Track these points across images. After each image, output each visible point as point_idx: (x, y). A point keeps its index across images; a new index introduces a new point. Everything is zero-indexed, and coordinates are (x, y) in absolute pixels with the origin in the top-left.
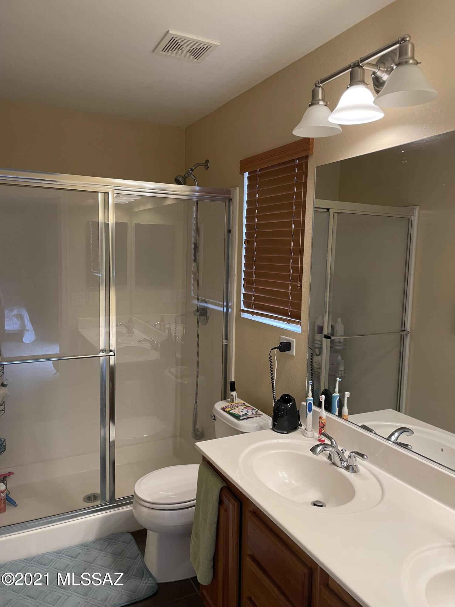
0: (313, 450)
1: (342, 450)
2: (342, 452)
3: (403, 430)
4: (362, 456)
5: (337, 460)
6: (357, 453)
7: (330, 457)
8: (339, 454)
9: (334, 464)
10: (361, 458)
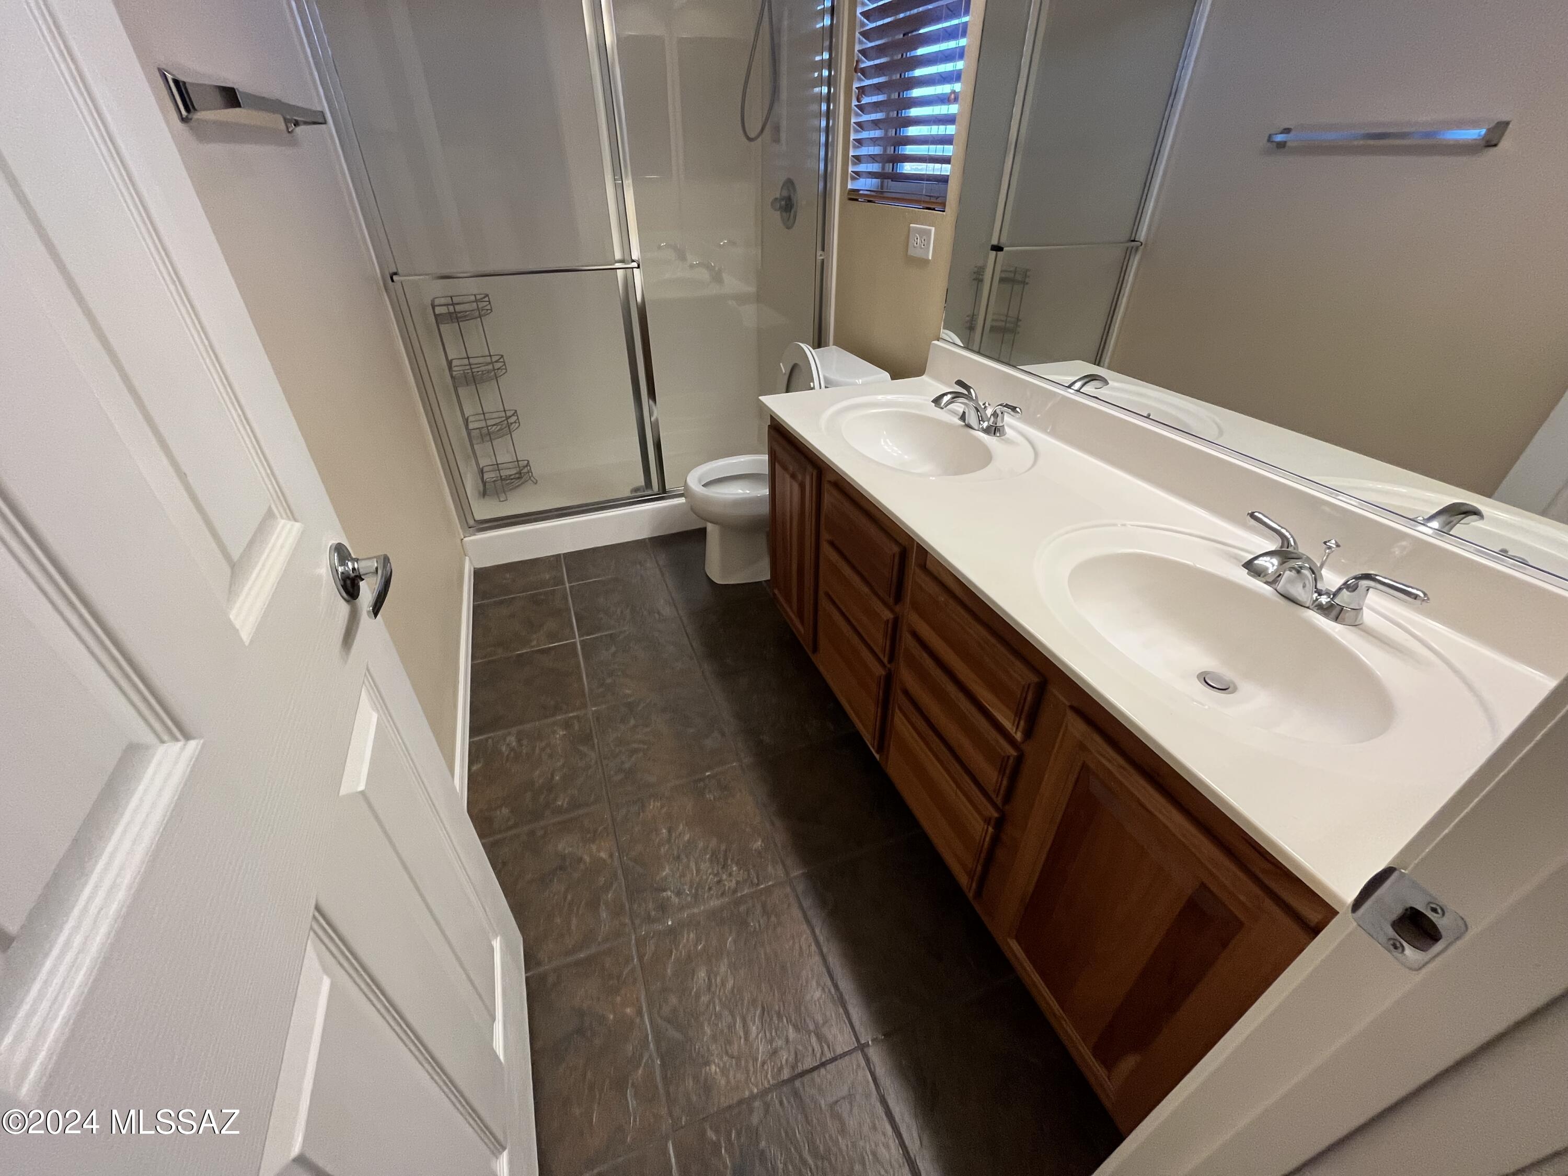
0: (937, 401)
1: (984, 404)
2: (983, 407)
3: (1092, 378)
4: (1014, 409)
5: (972, 419)
6: (1007, 406)
7: (963, 417)
8: (978, 411)
9: (969, 426)
10: (1012, 413)
